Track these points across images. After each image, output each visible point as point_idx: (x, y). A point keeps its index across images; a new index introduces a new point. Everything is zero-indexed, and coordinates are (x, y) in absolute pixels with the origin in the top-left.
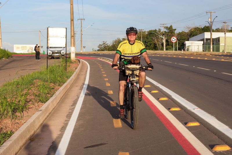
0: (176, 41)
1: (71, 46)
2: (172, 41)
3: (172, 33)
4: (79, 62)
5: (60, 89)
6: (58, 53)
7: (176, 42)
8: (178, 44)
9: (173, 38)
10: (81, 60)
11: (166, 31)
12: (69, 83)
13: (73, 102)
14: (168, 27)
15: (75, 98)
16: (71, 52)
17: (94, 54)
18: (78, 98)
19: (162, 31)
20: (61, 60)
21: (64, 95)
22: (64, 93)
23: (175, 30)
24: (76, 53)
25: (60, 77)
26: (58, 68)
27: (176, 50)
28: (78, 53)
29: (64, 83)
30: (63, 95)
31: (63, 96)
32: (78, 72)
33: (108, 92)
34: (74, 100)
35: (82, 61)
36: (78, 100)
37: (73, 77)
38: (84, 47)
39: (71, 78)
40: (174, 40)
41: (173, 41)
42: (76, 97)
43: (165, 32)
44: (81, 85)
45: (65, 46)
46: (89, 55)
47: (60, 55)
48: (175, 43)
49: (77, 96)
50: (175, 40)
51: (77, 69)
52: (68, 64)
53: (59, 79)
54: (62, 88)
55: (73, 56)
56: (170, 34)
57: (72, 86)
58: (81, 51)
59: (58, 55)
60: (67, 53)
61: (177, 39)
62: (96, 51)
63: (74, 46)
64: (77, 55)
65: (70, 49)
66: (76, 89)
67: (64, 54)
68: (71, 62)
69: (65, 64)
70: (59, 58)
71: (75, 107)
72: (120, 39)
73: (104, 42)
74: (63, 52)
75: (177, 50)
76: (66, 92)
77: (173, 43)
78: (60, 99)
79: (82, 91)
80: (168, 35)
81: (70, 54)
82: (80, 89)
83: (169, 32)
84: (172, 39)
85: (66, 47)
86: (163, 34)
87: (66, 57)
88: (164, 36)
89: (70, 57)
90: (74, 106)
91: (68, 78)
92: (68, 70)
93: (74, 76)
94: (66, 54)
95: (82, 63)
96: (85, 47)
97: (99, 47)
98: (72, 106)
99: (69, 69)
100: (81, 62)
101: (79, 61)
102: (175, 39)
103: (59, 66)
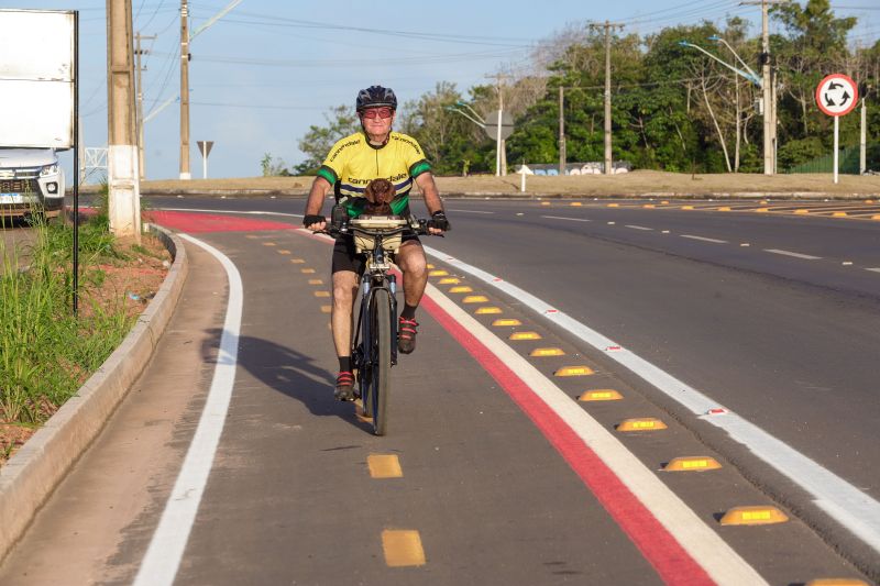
0: (850, 102)
1: (112, 141)
2: (824, 103)
3: (822, 48)
4: (166, 253)
5: (29, 444)
6: (21, 191)
7: (856, 111)
8: (869, 128)
9: (832, 87)
10: (183, 238)
11: (785, 34)
12: (98, 397)
13: (120, 538)
14: (797, 5)
15: (139, 510)
16: (111, 182)
17: (276, 193)
18: (159, 504)
19: (751, 34)
20: (39, 235)
21: (57, 484)
22: (62, 469)
23: (849, 23)
24: (148, 188)
25: (35, 360)
26: (15, 293)
27: (850, 167)
28: (161, 187)
29: (59, 401)
30: (48, 486)
31: (49, 495)
32: (160, 326)
33: (371, 467)
34: (127, 520)
35: (186, 243)
36: (156, 523)
37: (124, 357)
38: (206, 147)
39: (111, 364)
40: (836, 96)
41: (831, 103)
42: (145, 502)
43: (775, 39)
44: (177, 419)
45: (66, 141)
46: (242, 201)
47: (32, 198)
48: (844, 118)
49: (151, 490)
50: (846, 96)
51: (155, 304)
52: (89, 265)
53: (22, 370)
54: (43, 438)
55: (124, 213)
56: (808, 54)
57: (116, 420)
58: (185, 176)
59: (18, 199)
60: (85, 185)
61: (862, 91)
62: (285, 173)
63: (133, 139)
64: (152, 199)
65: (104, 159)
66: (142, 446)
67: (61, 194)
68: (113, 254)
69: (70, 266)
70: (26, 225)
71: (136, 571)
72: (458, 90)
73: (342, 109)
74: (55, 180)
75: (855, 170)
76: (74, 462)
77: (830, 119)
78: (28, 515)
79: (183, 456)
80: (795, 60)
81: (104, 191)
82: (174, 445)
83: (800, 43)
84: (824, 88)
85: (75, 146)
86: (762, 59)
87: (78, 219)
88: (766, 68)
89: (102, 220)
90: (124, 568)
91: (88, 362)
92: (86, 312)
93: (133, 354)
94: (75, 194)
95: (190, 258)
96: (210, 145)
97: (306, 148)
98: (114, 561)
99: (94, 303)
100: (181, 253)
101: (169, 245)
102: (850, 89)
103: (26, 280)
